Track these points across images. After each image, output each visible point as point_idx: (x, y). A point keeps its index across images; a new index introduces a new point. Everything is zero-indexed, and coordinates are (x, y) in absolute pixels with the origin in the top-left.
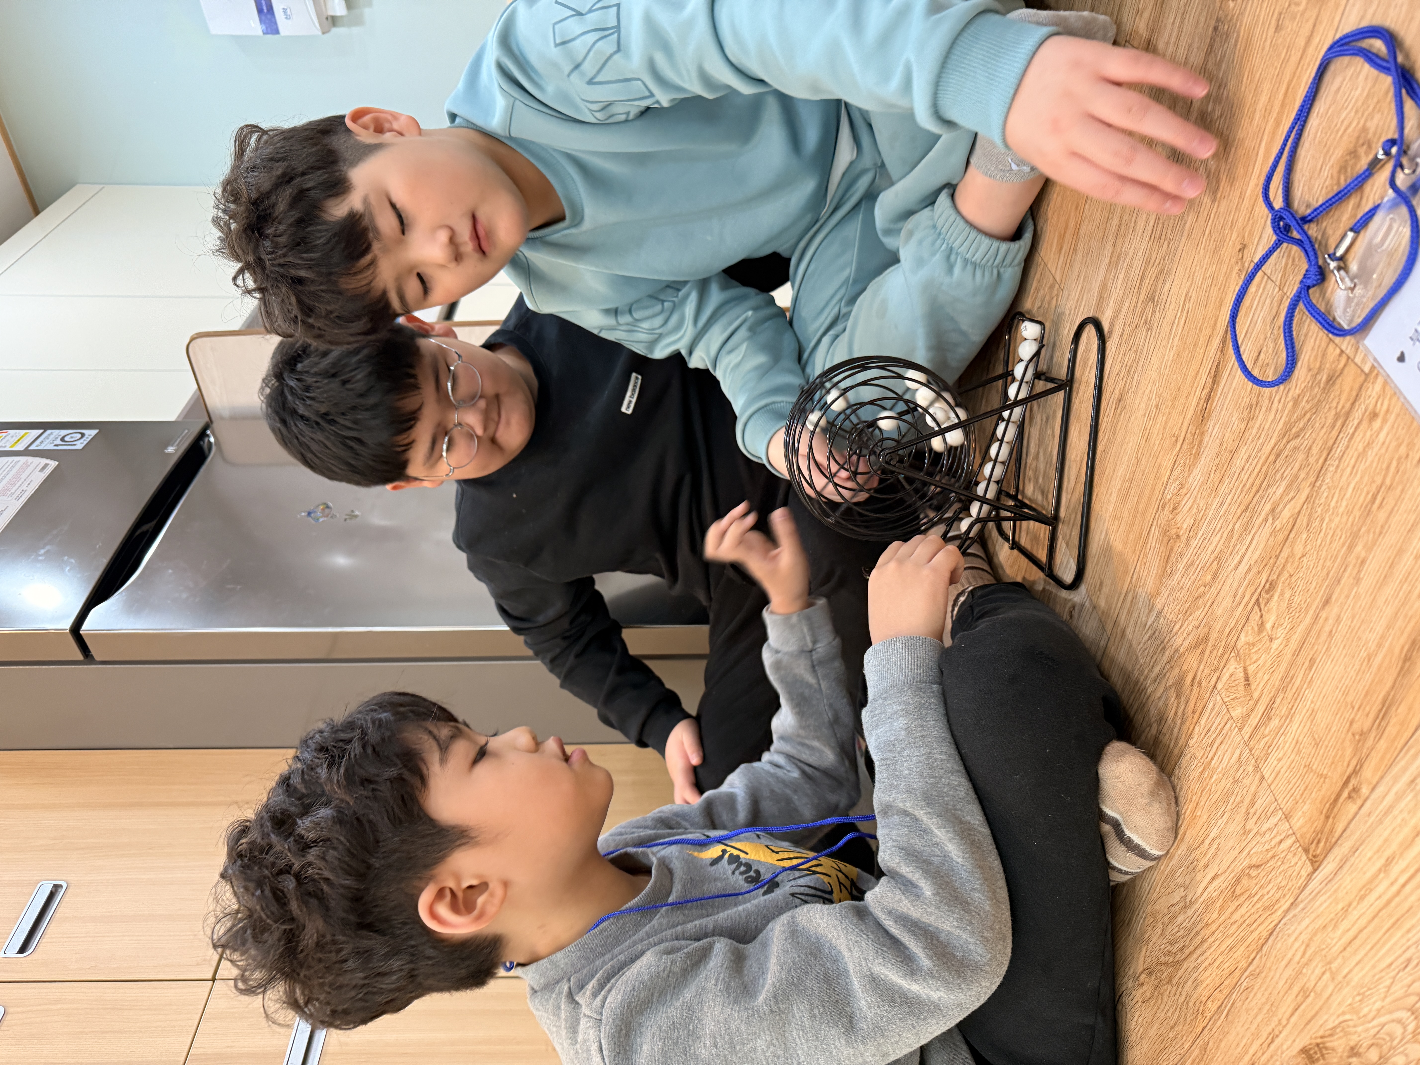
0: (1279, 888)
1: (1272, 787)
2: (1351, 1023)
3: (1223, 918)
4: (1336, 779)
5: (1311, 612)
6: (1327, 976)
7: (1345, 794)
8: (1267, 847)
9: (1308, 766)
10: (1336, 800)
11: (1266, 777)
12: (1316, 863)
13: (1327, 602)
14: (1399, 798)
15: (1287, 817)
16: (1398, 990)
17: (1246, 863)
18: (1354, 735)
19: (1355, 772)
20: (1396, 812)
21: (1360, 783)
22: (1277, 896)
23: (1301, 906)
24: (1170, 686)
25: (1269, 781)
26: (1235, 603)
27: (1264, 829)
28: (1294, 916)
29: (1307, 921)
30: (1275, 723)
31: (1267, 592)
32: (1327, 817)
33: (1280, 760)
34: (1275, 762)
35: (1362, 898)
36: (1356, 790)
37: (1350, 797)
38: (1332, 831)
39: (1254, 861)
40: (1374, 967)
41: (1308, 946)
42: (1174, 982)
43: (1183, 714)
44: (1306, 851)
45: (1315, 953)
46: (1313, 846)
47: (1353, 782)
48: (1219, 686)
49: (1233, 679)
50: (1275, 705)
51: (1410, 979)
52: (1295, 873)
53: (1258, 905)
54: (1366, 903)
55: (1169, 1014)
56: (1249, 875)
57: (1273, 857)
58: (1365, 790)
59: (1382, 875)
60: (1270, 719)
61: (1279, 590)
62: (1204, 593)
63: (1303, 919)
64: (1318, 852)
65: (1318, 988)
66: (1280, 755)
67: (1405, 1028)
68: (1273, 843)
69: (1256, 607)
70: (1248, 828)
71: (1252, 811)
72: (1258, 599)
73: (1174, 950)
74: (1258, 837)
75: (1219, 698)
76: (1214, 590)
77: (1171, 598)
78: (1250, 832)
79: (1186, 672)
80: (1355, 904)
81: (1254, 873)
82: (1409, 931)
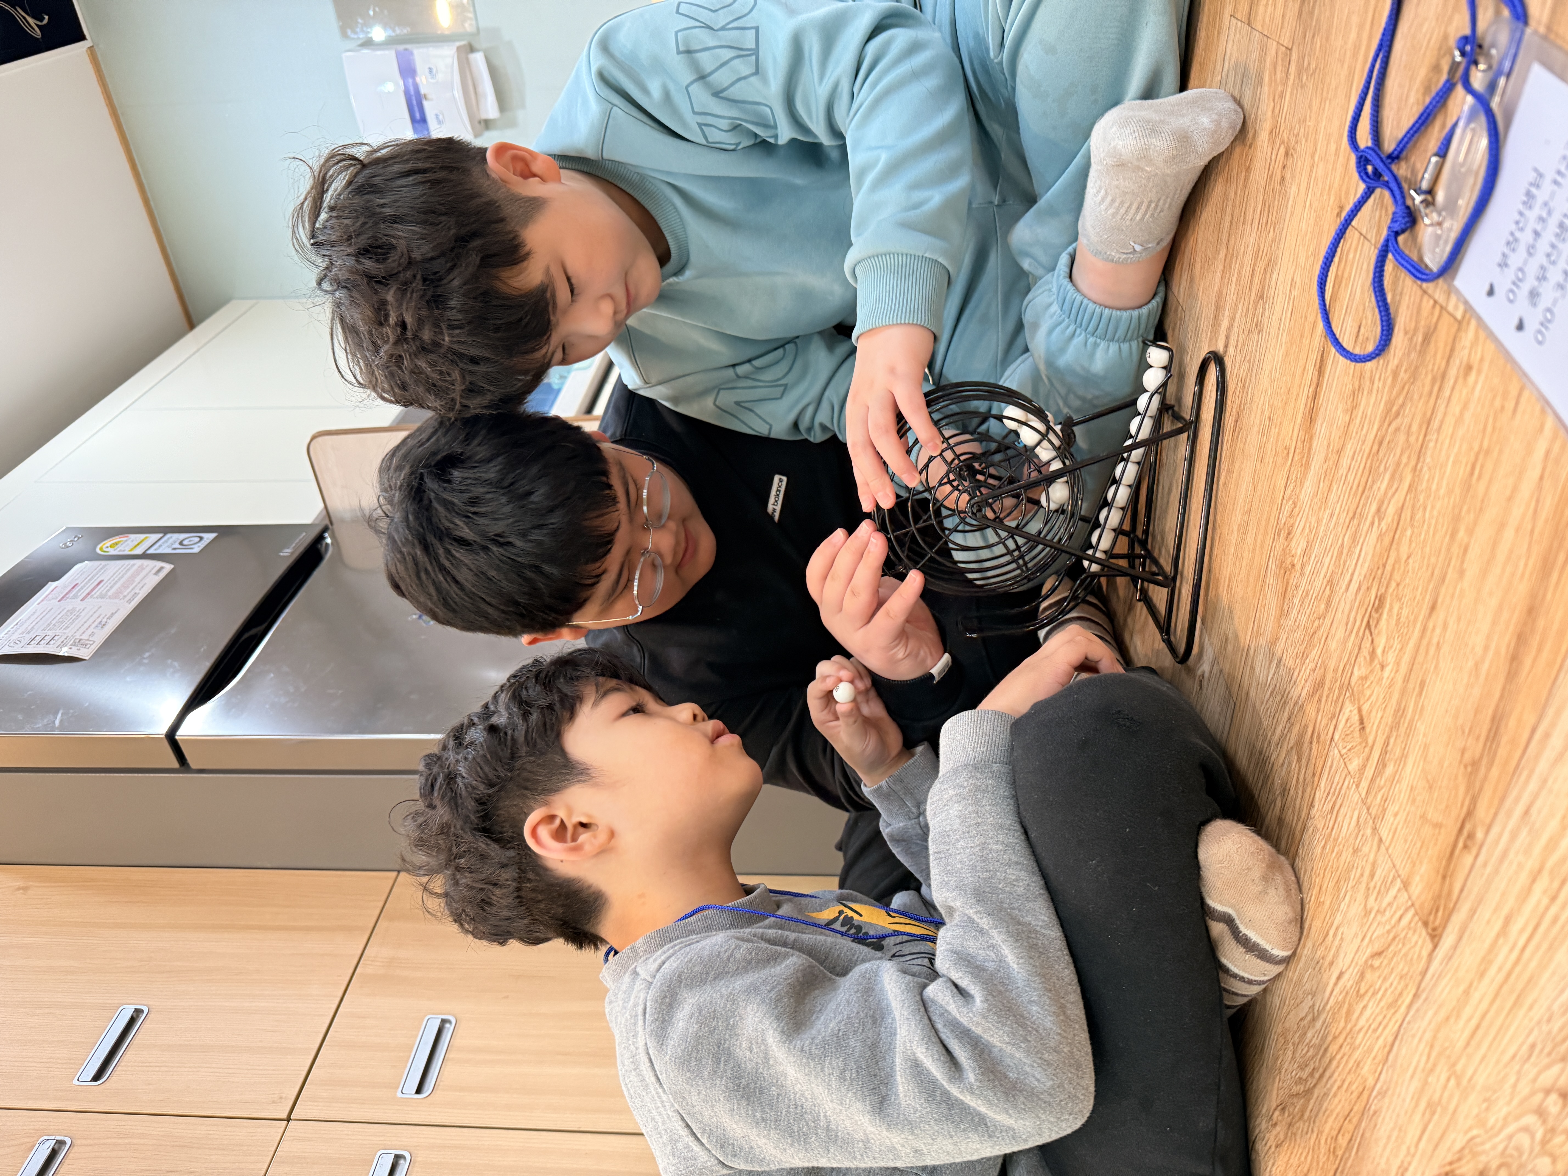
0: (1401, 978)
1: (1390, 851)
2: (1478, 1140)
3: (1349, 1026)
4: (1452, 827)
5: (1419, 625)
6: (1452, 1082)
7: (1460, 844)
8: (1388, 927)
9: (1423, 817)
10: (1452, 853)
11: (1384, 839)
12: (1435, 936)
13: (1433, 608)
14: (1514, 836)
15: (1406, 885)
16: (1524, 1089)
17: (1369, 952)
18: (1466, 767)
19: (1469, 814)
20: (1511, 855)
21: (1474, 827)
22: (1400, 988)
23: (1424, 996)
24: (1292, 748)
25: (1387, 844)
26: (1348, 632)
27: (1384, 904)
28: (1418, 1010)
29: (1430, 1013)
30: (1390, 770)
31: (1377, 611)
32: (1444, 877)
33: (1396, 815)
34: (1392, 819)
35: (1482, 974)
36: (1471, 836)
37: (1465, 847)
38: (1450, 893)
39: (1377, 947)
40: (1498, 1062)
41: (1432, 1047)
42: (1306, 1116)
43: (1305, 780)
44: (1426, 924)
45: (1440, 1054)
46: (1432, 918)
47: (1468, 827)
48: (1336, 737)
49: (1348, 725)
50: (1389, 748)
51: (1535, 1071)
52: (1415, 957)
53: (1382, 1004)
54: (1486, 980)
55: (1303, 1159)
56: (1372, 966)
57: (1394, 938)
58: (1480, 835)
59: (1501, 941)
60: (1385, 766)
61: (1388, 606)
62: (1319, 627)
63: (1426, 1013)
64: (1437, 923)
65: (1444, 1100)
66: (1396, 809)
67: (1533, 1137)
68: (1393, 921)
69: (1367, 631)
70: (1369, 907)
71: (1372, 885)
72: (1368, 622)
73: (1304, 1077)
74: (1379, 917)
75: (1336, 751)
76: (1328, 622)
77: (1289, 641)
78: (1370, 912)
79: (1306, 726)
80: (1475, 984)
81: (1376, 963)
82: (1531, 1008)
